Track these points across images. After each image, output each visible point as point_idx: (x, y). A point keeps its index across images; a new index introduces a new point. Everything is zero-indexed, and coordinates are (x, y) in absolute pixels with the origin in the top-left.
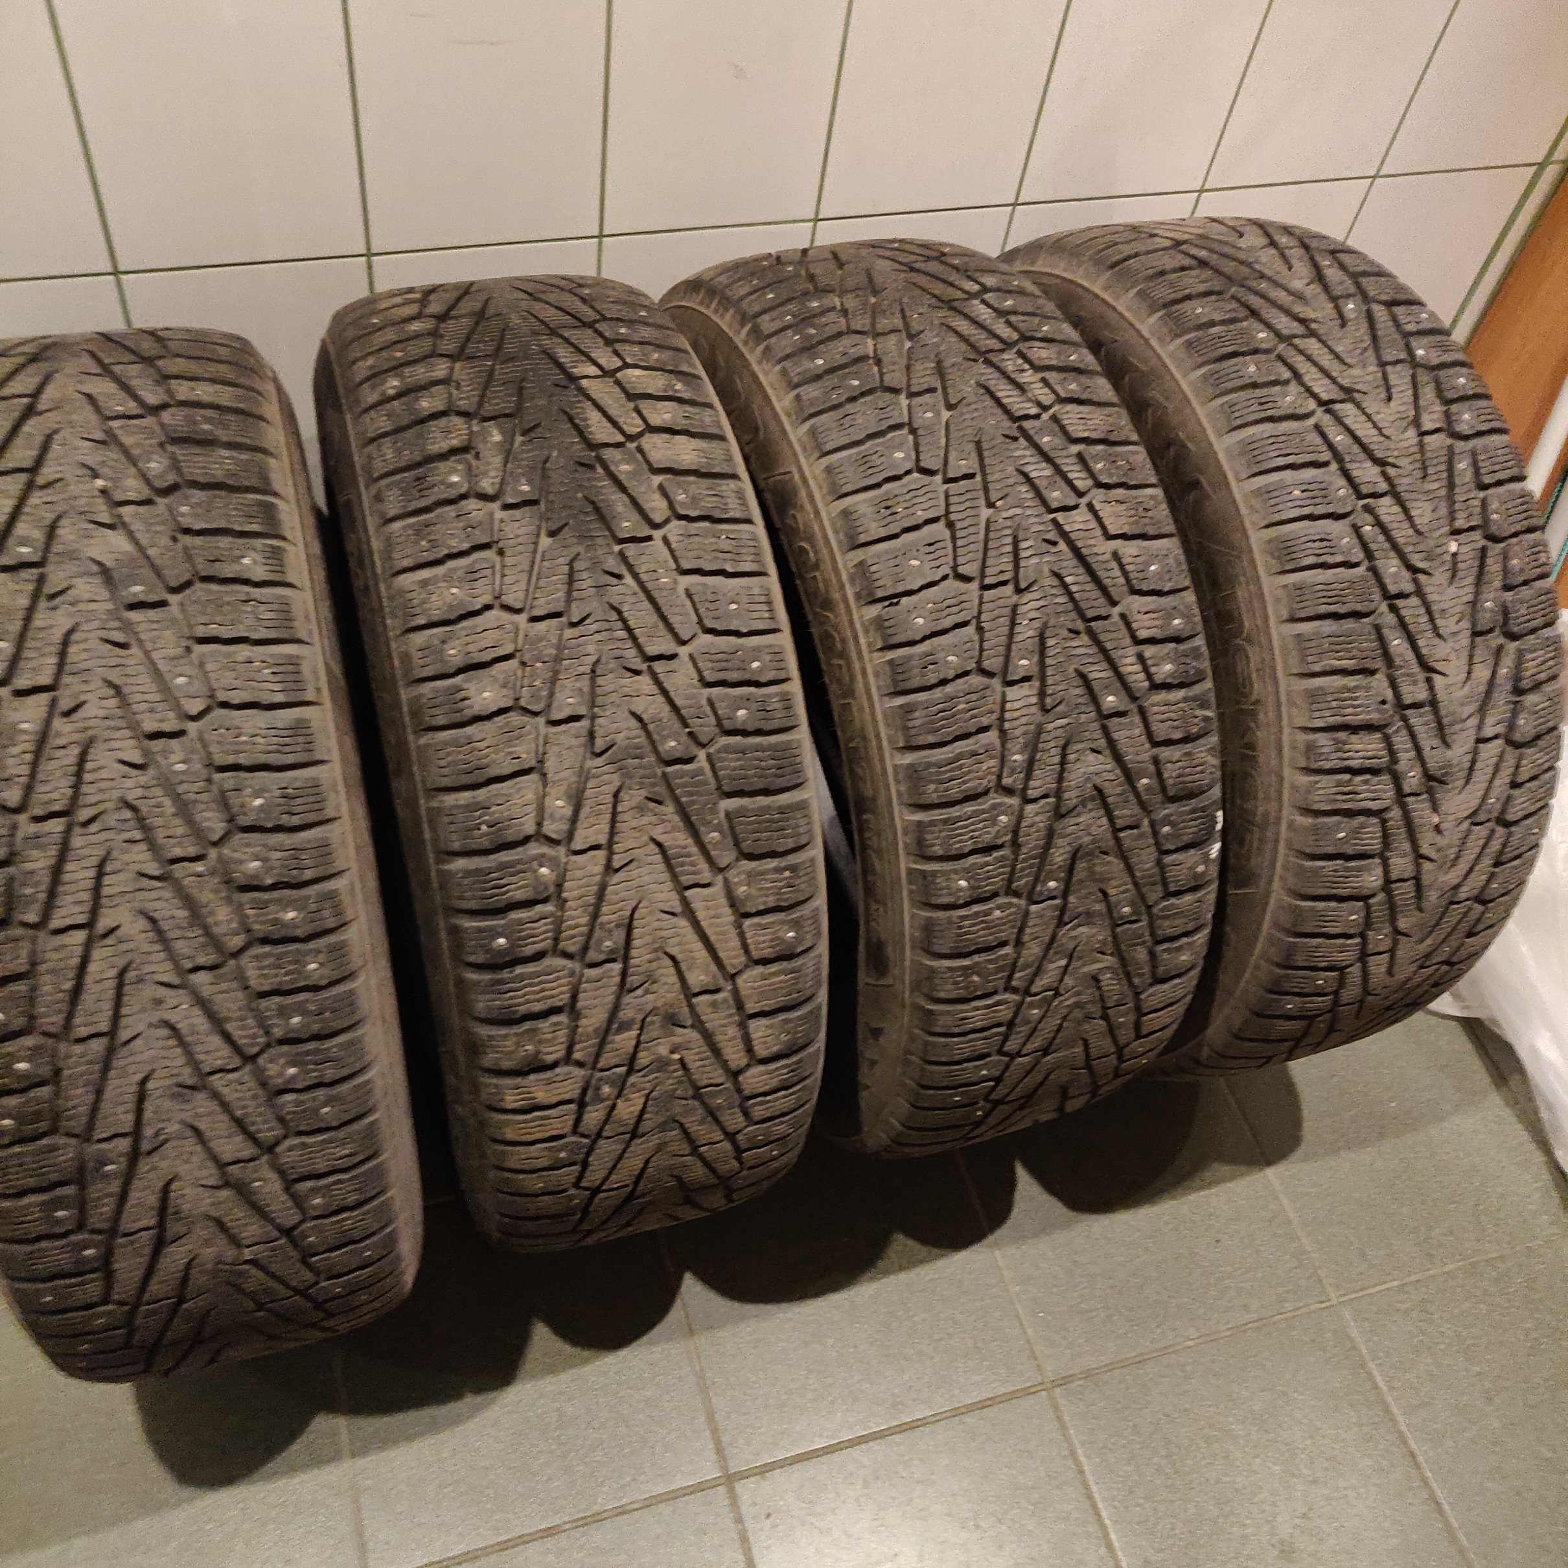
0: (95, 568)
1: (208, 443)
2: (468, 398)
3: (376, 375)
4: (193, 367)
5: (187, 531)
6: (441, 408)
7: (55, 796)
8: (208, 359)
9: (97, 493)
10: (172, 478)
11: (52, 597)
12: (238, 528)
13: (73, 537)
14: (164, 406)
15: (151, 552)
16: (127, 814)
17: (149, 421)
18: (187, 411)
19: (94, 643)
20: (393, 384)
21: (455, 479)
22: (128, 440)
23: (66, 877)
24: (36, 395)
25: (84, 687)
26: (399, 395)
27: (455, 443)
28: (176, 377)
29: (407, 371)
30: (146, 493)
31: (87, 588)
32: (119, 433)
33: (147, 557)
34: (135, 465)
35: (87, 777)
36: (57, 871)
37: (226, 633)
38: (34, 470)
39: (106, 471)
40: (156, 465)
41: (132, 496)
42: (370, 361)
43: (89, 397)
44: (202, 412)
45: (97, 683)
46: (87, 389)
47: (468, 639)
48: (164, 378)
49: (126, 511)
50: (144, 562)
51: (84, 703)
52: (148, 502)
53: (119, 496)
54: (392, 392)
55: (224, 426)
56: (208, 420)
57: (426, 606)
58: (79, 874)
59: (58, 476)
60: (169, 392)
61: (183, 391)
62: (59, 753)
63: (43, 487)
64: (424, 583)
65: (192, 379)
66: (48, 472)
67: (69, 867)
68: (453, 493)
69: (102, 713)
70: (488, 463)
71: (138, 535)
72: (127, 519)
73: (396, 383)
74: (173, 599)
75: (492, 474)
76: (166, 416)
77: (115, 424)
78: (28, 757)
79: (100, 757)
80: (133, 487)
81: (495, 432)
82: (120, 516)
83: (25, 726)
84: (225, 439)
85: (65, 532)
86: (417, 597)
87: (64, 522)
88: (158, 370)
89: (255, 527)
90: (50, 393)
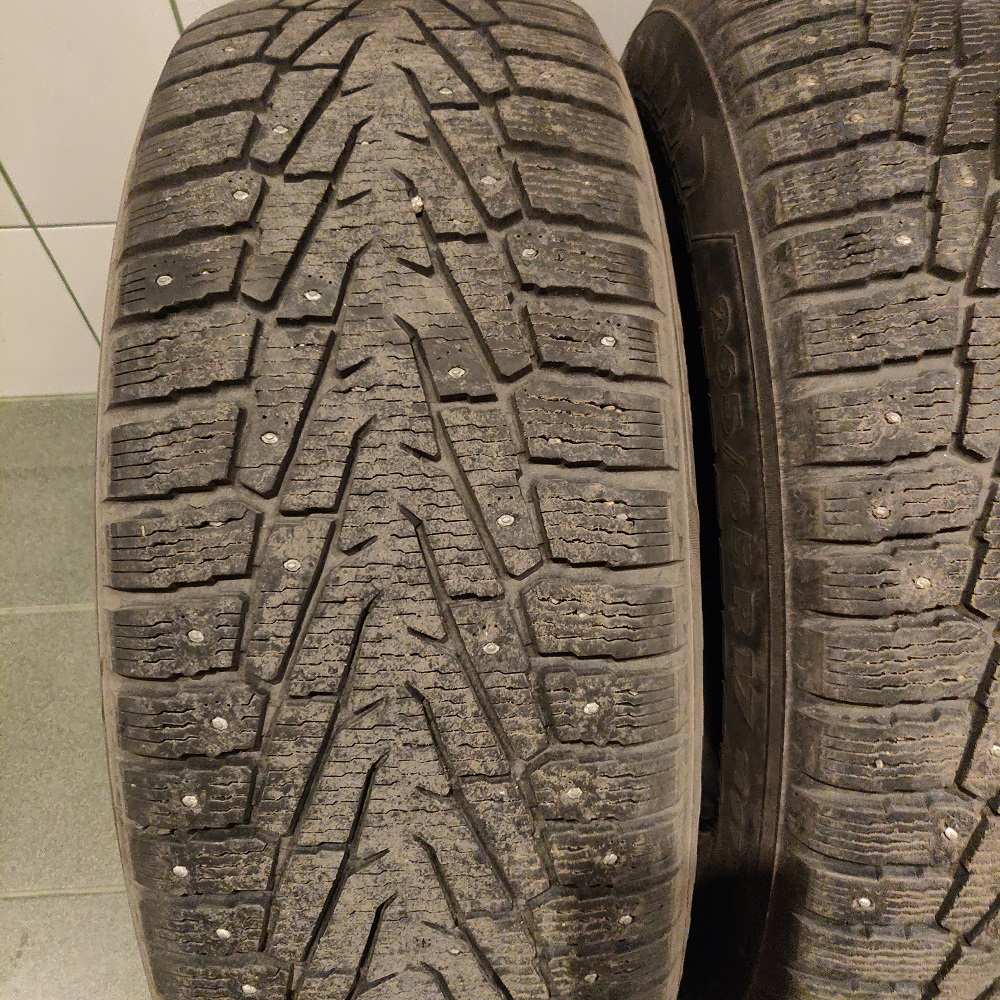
0: (404, 336)
1: (559, 151)
2: (923, 114)
3: (778, 68)
4: (537, 40)
5: (528, 287)
6: (883, 127)
7: (323, 670)
8: (555, 30)
9: (413, 218)
10: (512, 203)
11: (344, 374)
12: (599, 290)
13: (378, 284)
14: (504, 94)
15: (481, 318)
16: (415, 708)
17: (483, 114)
18: (531, 102)
19: (393, 450)
20: (807, 84)
21: (905, 240)
22: (456, 141)
23: (325, 782)
24: (344, 65)
25: (374, 517)
26: (819, 100)
27: (906, 183)
28: (515, 52)
29: (827, 65)
30: (477, 224)
31: (388, 364)
32: (446, 129)
33: (474, 324)
34: (465, 179)
35: (367, 648)
36: (314, 771)
37: (572, 453)
38: (333, 176)
39: (426, 185)
40: (491, 182)
41: (459, 226)
42: (768, 47)
43: (408, 72)
44: (553, 106)
45: (393, 512)
46: (407, 60)
47: (908, 496)
48: (501, 52)
49: (451, 249)
50: (468, 332)
51: (373, 539)
52: (480, 238)
53: (440, 227)
54: (807, 96)
55: (581, 129)
56: (559, 118)
57: (851, 435)
58: (342, 781)
59: (364, 187)
60: (508, 73)
61: (527, 72)
62: (332, 611)
63: (343, 203)
64: (849, 400)
65: (536, 56)
66: (351, 181)
67: (330, 770)
68: (902, 264)
69: (395, 558)
70: (955, 221)
71: (464, 289)
72: (449, 261)
73: (811, 83)
74: (503, 391)
75: (963, 238)
76: (506, 109)
77: (440, 115)
78: (292, 611)
79: (385, 620)
80: (460, 214)
81: (965, 171)
82: (442, 259)
83: (291, 565)
84: (581, 148)
85: (368, 274)
86: (835, 419)
87: (368, 259)
88: (492, 41)
89: (620, 289)
90: (361, 64)
